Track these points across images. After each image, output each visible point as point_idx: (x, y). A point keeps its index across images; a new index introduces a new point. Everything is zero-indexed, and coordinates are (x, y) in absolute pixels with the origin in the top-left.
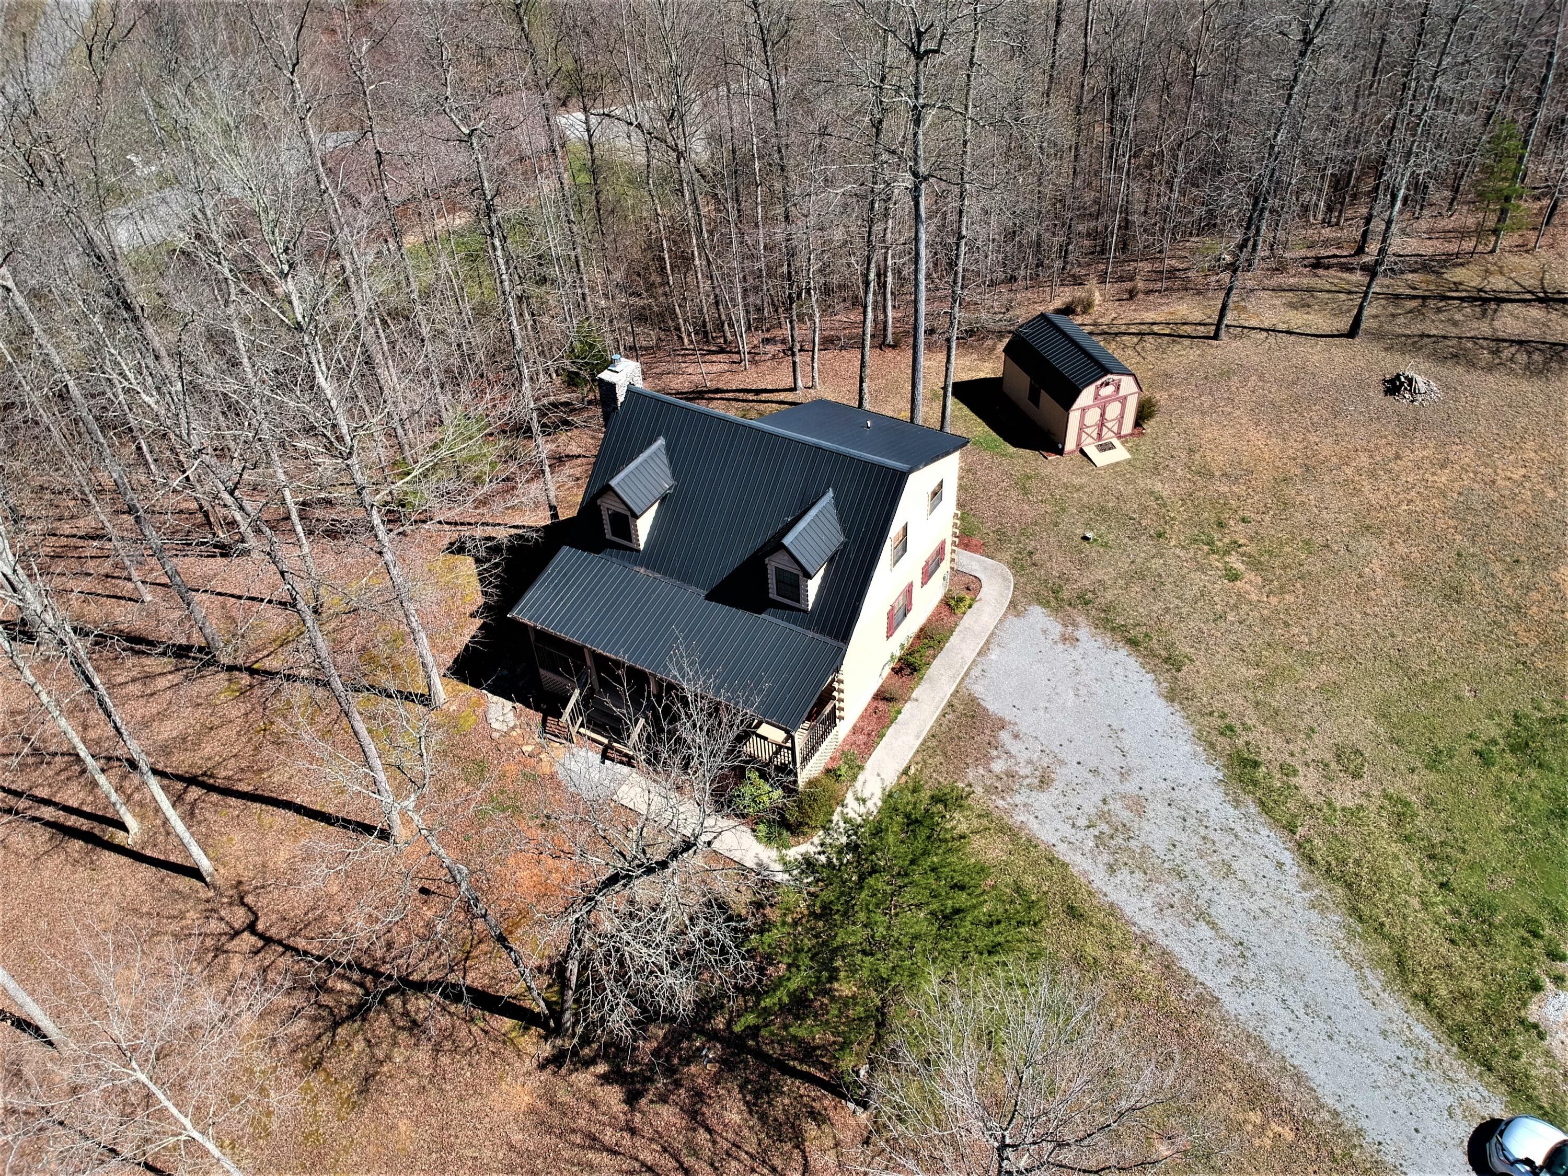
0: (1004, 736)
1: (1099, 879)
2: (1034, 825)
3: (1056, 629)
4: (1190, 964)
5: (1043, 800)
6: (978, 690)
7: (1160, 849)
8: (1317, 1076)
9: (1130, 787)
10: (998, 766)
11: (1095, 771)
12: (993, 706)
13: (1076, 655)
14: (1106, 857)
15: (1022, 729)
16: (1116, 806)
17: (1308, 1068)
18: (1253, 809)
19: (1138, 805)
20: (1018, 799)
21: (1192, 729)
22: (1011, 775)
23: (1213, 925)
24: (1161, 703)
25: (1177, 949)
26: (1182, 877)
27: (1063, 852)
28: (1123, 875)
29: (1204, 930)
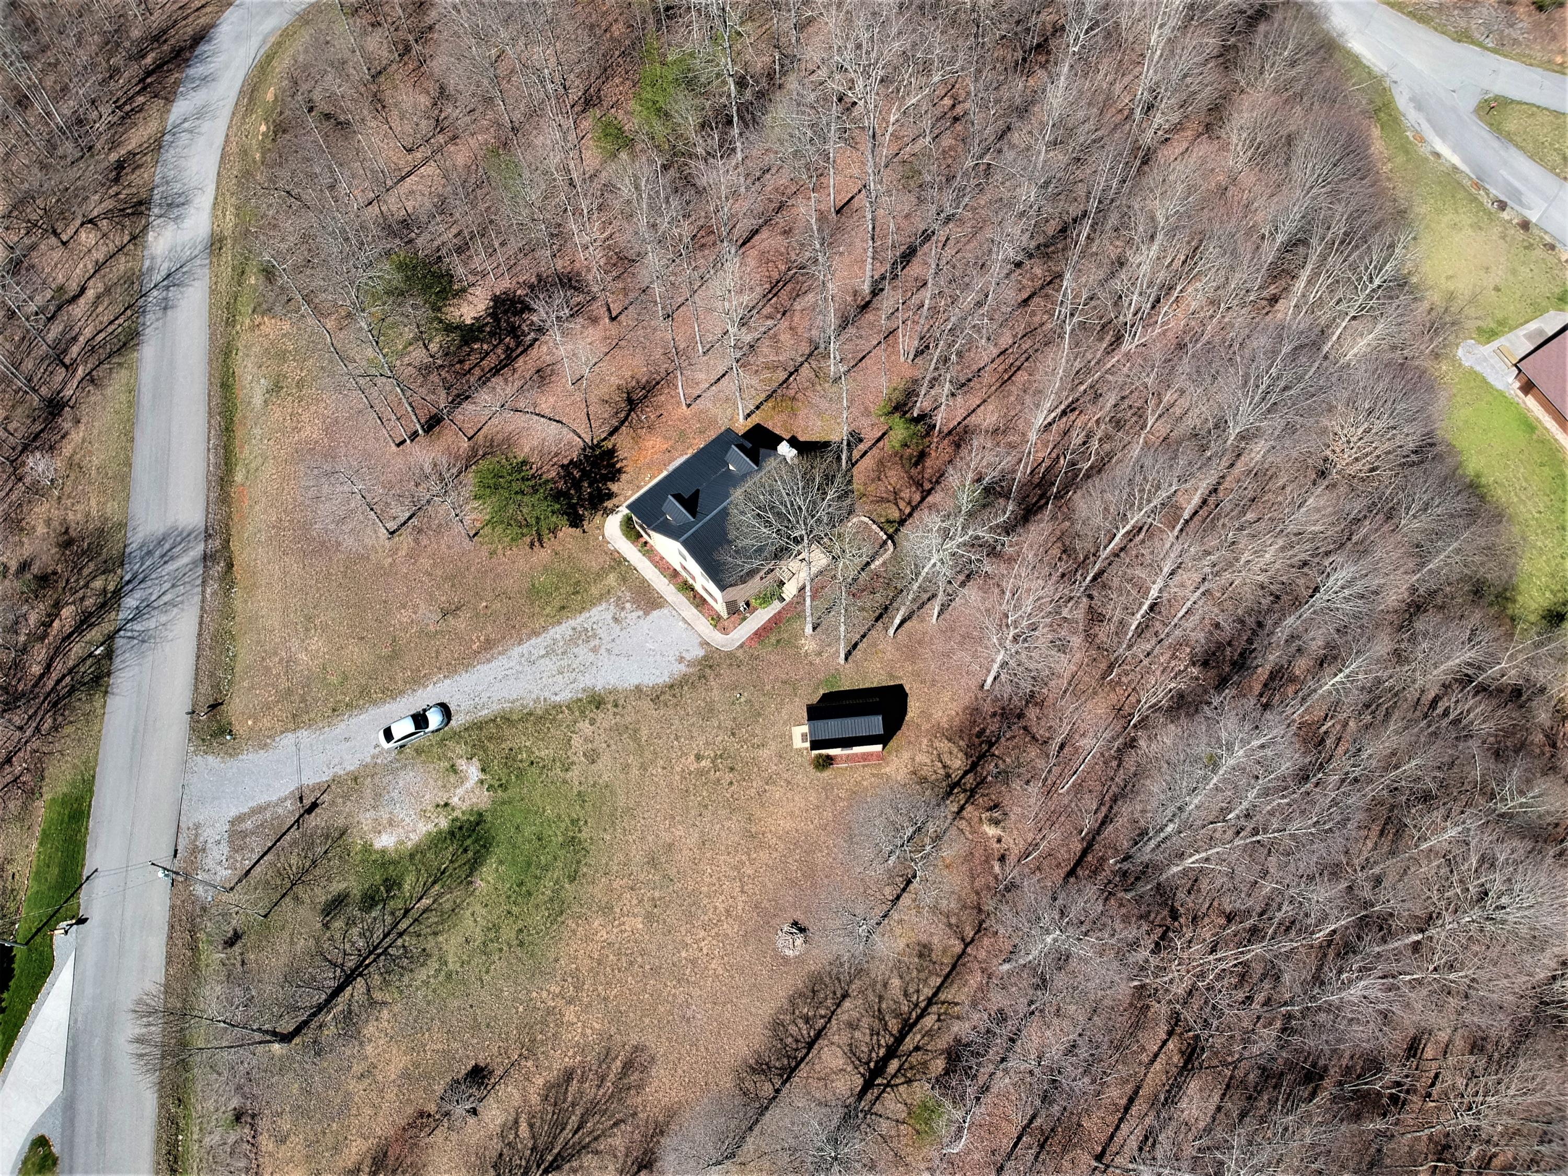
0: (641, 613)
1: (572, 623)
2: (600, 608)
3: (688, 657)
4: (533, 641)
5: (608, 616)
6: (665, 611)
7: (576, 650)
8: (486, 667)
9: (602, 651)
10: (628, 605)
11: (613, 640)
12: (655, 613)
13: (672, 659)
14: (579, 629)
15: (641, 621)
16: (597, 642)
17: (490, 666)
18: (580, 696)
19: (595, 650)
20: (612, 607)
21: (620, 688)
22: (623, 609)
23: (543, 657)
24: (637, 683)
25: (539, 640)
26: (563, 653)
27: (586, 615)
28: (571, 632)
29: (543, 652)
